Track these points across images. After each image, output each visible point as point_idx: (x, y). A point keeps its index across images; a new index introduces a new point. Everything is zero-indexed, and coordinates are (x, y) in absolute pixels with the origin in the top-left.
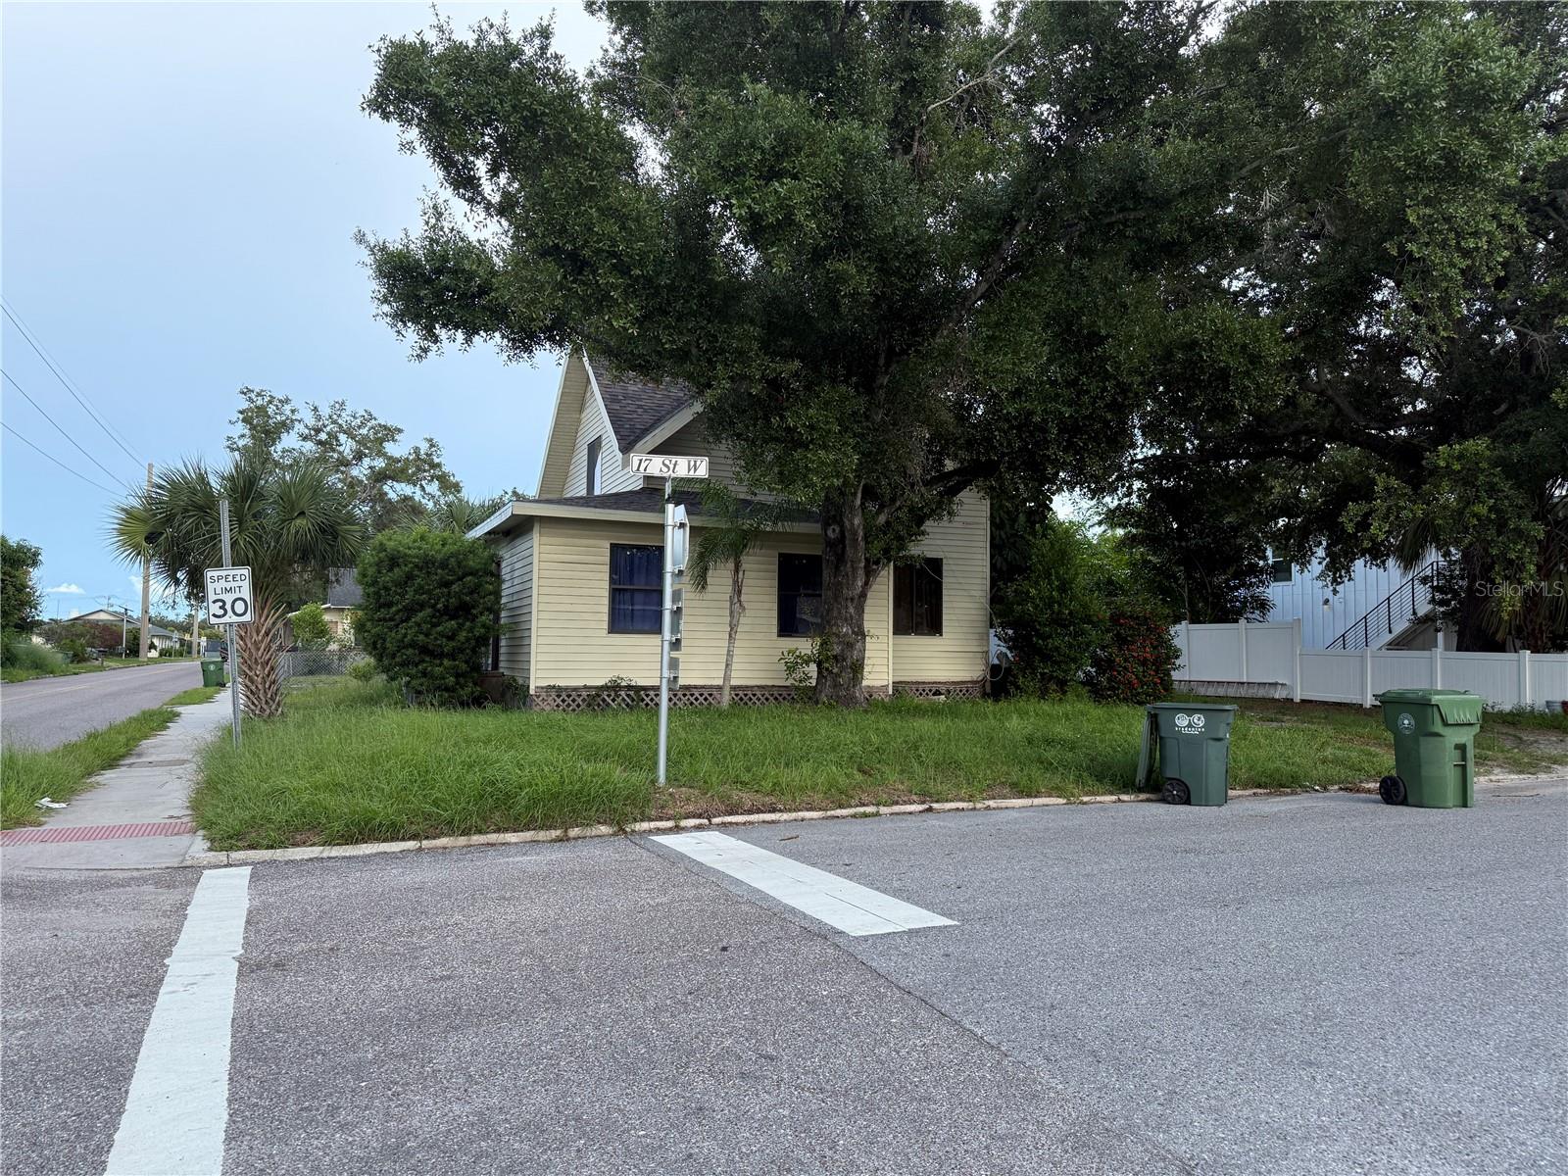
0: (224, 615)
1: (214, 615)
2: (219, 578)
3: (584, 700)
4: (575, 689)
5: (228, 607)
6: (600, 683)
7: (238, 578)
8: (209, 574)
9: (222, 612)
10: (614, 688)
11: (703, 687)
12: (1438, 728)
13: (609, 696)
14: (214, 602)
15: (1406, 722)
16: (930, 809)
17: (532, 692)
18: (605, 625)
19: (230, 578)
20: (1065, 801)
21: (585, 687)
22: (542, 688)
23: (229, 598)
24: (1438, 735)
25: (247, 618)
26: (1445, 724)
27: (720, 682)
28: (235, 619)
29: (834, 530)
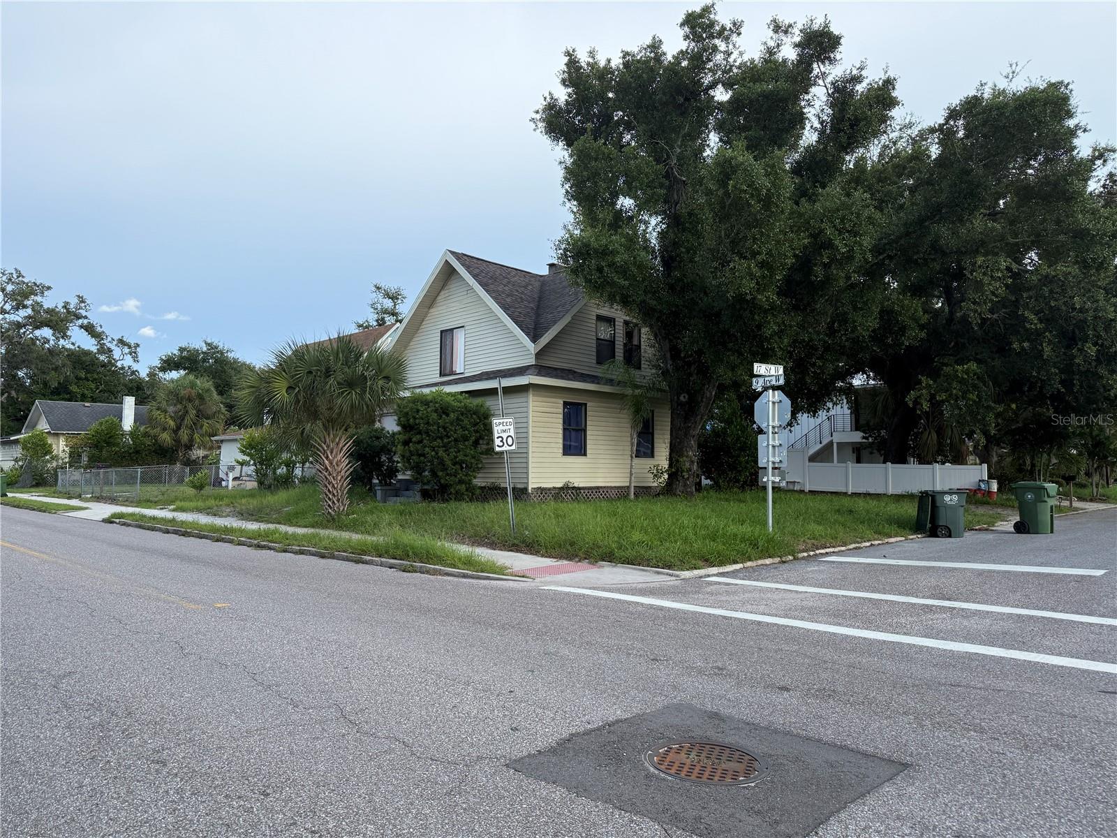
0: (503, 446)
1: (498, 446)
2: (500, 424)
3: (553, 496)
4: (549, 489)
5: (505, 441)
6: (560, 485)
7: (508, 424)
8: (495, 421)
9: (502, 444)
10: (566, 488)
11: (605, 487)
12: (1046, 499)
13: (564, 493)
14: (498, 438)
15: (1029, 496)
16: (872, 545)
17: (530, 492)
18: (561, 451)
19: (505, 424)
20: (904, 539)
21: (554, 488)
22: (535, 488)
23: (505, 435)
24: (1046, 502)
25: (513, 447)
26: (1049, 496)
27: (628, 484)
28: (508, 448)
29: (684, 397)
